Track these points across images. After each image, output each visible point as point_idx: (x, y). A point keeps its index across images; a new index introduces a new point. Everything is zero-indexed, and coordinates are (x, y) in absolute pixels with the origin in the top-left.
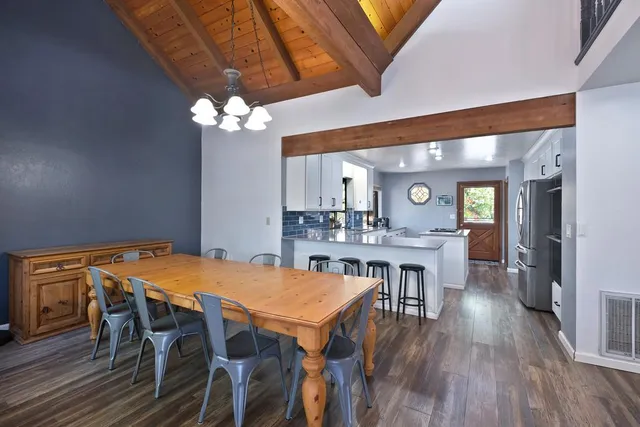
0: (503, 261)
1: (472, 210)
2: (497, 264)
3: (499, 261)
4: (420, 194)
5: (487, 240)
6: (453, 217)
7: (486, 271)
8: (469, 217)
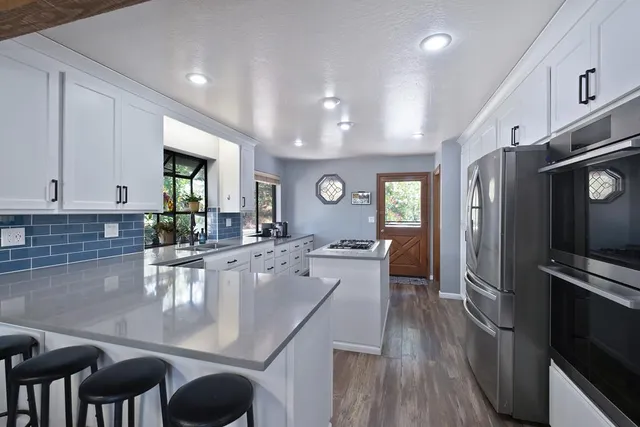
0: (432, 277)
1: (395, 210)
2: (423, 282)
3: (426, 277)
4: (332, 190)
5: (413, 250)
6: (372, 220)
7: (412, 296)
8: (392, 220)
